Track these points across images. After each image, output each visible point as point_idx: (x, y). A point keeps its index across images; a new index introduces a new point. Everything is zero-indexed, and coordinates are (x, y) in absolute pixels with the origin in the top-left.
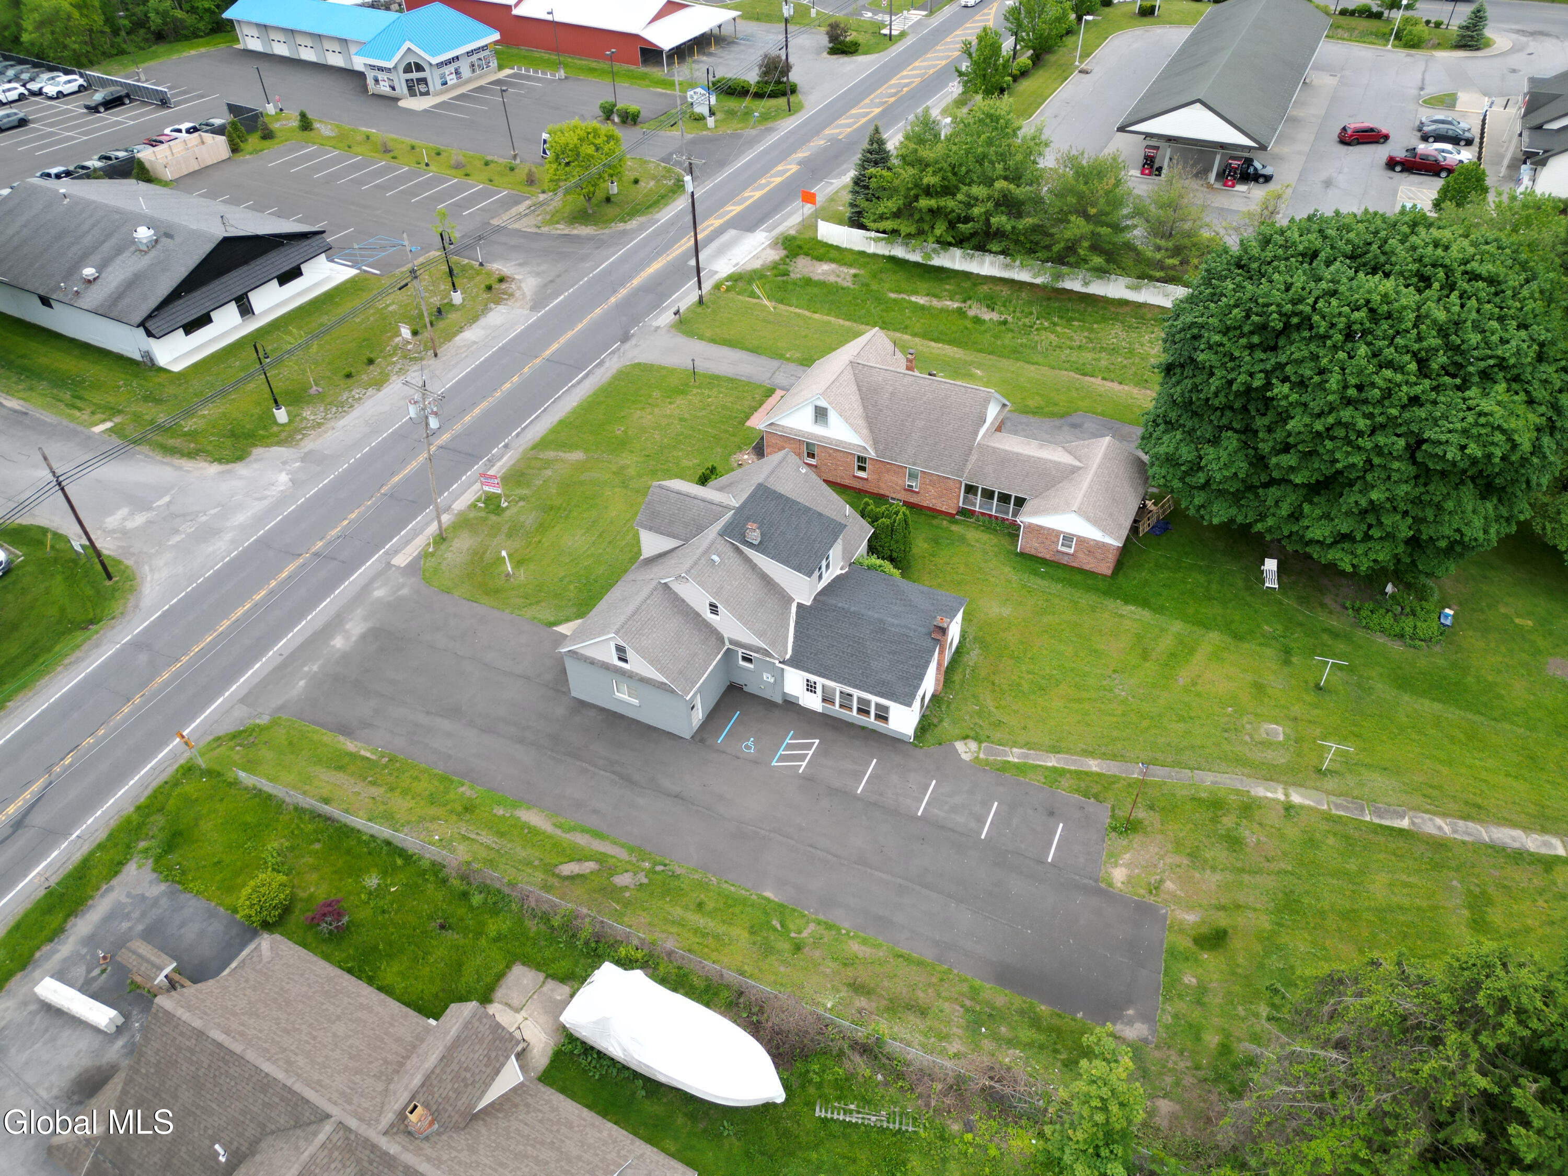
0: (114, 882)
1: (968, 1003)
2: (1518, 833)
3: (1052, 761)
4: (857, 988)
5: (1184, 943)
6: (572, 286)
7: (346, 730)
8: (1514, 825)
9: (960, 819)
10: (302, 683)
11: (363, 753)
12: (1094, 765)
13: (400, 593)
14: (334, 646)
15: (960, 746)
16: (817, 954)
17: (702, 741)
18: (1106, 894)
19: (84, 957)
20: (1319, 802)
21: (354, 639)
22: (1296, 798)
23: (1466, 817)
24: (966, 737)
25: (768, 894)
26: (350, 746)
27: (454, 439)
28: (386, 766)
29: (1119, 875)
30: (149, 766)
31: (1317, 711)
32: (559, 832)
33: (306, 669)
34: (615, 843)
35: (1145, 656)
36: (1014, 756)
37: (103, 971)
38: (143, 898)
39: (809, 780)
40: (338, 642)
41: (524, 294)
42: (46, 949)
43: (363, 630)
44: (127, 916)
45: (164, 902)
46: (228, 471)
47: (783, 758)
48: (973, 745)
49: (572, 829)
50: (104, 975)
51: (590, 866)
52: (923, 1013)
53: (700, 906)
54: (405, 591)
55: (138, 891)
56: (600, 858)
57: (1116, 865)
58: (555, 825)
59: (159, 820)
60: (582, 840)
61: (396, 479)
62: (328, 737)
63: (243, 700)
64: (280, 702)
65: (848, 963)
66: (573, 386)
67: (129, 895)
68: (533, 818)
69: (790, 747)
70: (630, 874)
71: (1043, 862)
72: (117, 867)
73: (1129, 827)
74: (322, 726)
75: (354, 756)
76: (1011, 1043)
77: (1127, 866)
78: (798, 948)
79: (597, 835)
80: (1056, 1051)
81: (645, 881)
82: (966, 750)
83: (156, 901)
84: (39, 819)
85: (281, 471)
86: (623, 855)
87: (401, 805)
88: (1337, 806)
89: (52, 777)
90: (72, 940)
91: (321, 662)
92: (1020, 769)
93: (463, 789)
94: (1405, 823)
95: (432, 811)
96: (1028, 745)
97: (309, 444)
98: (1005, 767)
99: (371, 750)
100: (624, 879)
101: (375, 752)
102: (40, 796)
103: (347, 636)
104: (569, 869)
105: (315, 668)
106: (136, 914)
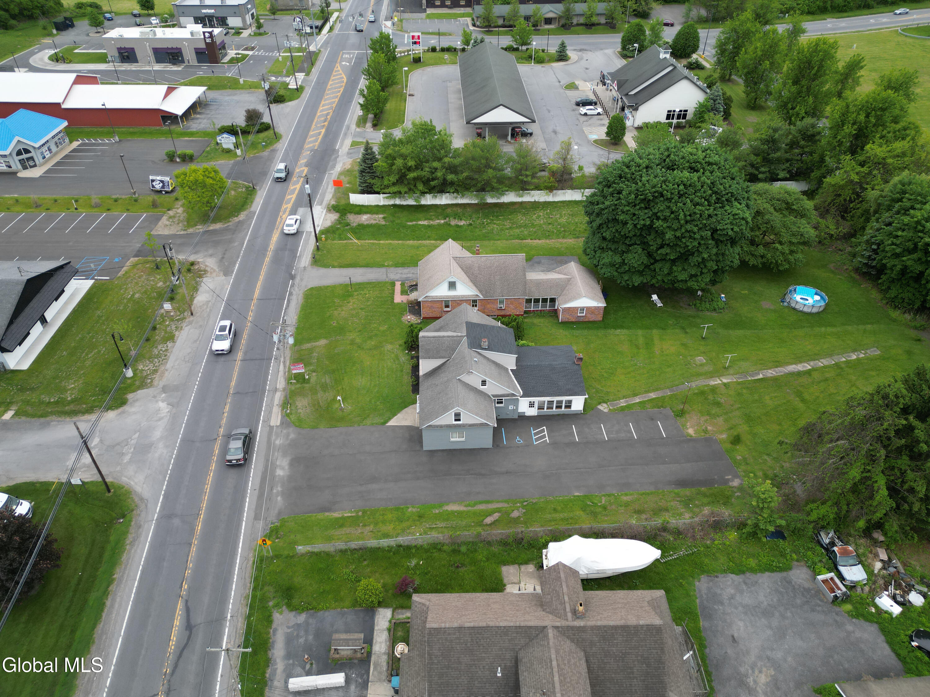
0: (274, 626)
1: (678, 499)
2: (794, 366)
3: (637, 400)
4: (638, 512)
5: (729, 446)
6: (238, 257)
7: (326, 509)
8: (792, 364)
9: (623, 435)
10: (279, 498)
11: (346, 515)
12: (653, 395)
13: (290, 437)
14: (279, 475)
15: (600, 407)
16: (614, 507)
17: (498, 446)
18: (691, 440)
19: (293, 664)
20: (732, 379)
21: (287, 467)
22: (725, 381)
23: (777, 367)
24: (600, 404)
25: (577, 494)
26: (336, 515)
27: (245, 353)
28: (363, 516)
29: (691, 431)
30: (237, 569)
31: (709, 347)
32: (470, 508)
33: (275, 491)
34: (498, 502)
35: (638, 347)
36: (623, 403)
37: (312, 664)
38: (298, 625)
39: (554, 444)
40: (280, 472)
41: (212, 268)
42: (269, 671)
43: (288, 462)
44: (298, 636)
45: (311, 621)
46: (123, 412)
47: (537, 440)
48: (605, 405)
49: (475, 505)
50: (314, 666)
51: (496, 516)
52: (667, 510)
53: (555, 510)
54: (292, 436)
55: (291, 624)
56: (498, 510)
57: (687, 429)
58: (465, 506)
59: (269, 590)
60: (482, 507)
61: (233, 383)
62: (320, 516)
63: (257, 517)
64: (276, 511)
65: (627, 505)
66: (286, 309)
67: (288, 627)
68: (453, 507)
69: (536, 434)
70: (515, 512)
71: (663, 438)
72: (269, 620)
73: (681, 414)
74: (310, 512)
75: (343, 518)
76: (703, 505)
77: (691, 427)
78: (605, 508)
79: (488, 502)
80: (718, 501)
81: (524, 511)
82: (604, 408)
83: (307, 623)
84: (199, 618)
85: (157, 401)
86: (506, 505)
87: (389, 528)
88: (739, 378)
89: (185, 597)
90: (278, 660)
91: (279, 485)
92: (628, 407)
93: (410, 510)
94: (761, 376)
95: (405, 524)
96: (624, 397)
97: (160, 382)
98: (622, 409)
99: (349, 512)
100: (515, 514)
101: (352, 512)
102: (188, 610)
103: (283, 468)
104: (489, 520)
105: (279, 489)
106: (302, 633)
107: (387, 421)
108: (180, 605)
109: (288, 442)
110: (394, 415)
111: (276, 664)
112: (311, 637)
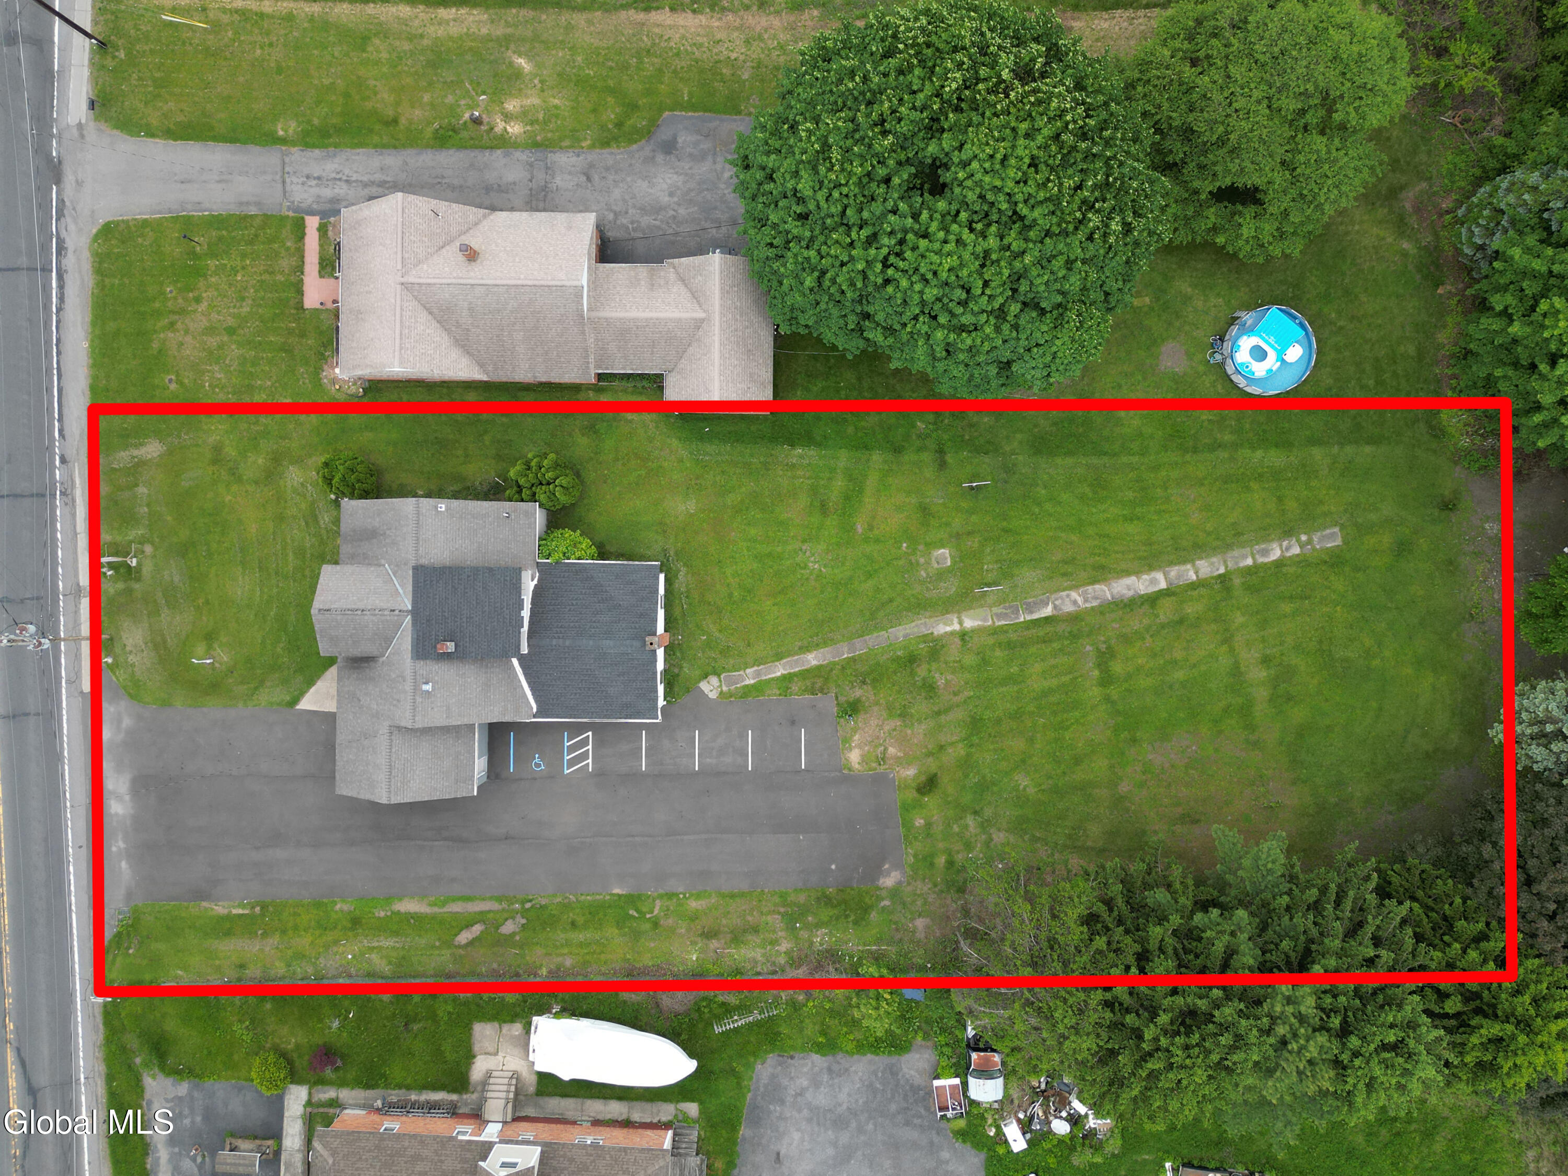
0: (147, 1096)
1: (782, 910)
2: (1131, 580)
3: (779, 670)
4: (709, 934)
5: (911, 795)
7: (200, 895)
8: (1127, 573)
9: (728, 759)
10: (124, 864)
11: (235, 911)
12: (812, 659)
13: (124, 725)
14: (117, 814)
15: (704, 686)
16: (670, 921)
17: (497, 776)
18: (848, 778)
19: (180, 1154)
20: (985, 620)
21: (127, 798)
22: (969, 623)
23: (1094, 581)
24: (705, 676)
25: (617, 891)
26: (220, 909)
28: (263, 915)
29: (854, 757)
30: (78, 1000)
31: (974, 518)
32: (436, 910)
33: (114, 849)
34: (484, 899)
35: (824, 509)
36: (749, 677)
37: (204, 1156)
38: (179, 1098)
39: (600, 774)
42: (149, 1160)
43: (130, 783)
44: (181, 1116)
45: (196, 1094)
47: (571, 763)
48: (714, 680)
49: (444, 903)
50: (207, 1159)
51: (477, 929)
52: (756, 930)
53: (573, 924)
54: (127, 722)
55: (170, 1096)
56: (480, 917)
57: (850, 749)
58: (430, 905)
59: (132, 1041)
60: (457, 907)
62: (195, 908)
64: (123, 892)
65: (694, 918)
67: (167, 1100)
68: (409, 906)
69: (572, 749)
70: (509, 922)
71: (799, 771)
72: (138, 1087)
73: (852, 709)
74: (178, 899)
75: (229, 918)
76: (818, 925)
77: (859, 746)
78: (656, 924)
79: (468, 899)
80: (847, 917)
81: (524, 921)
82: (710, 688)
83: (191, 1096)
86: (496, 906)
87: (303, 942)
88: (999, 616)
89: (14, 1044)
90: (159, 1146)
91: (120, 836)
92: (758, 688)
93: (338, 907)
94: (1048, 611)
95: (329, 937)
96: (757, 659)
98: (745, 693)
99: (239, 906)
100: (508, 928)
101: (243, 907)
102: (22, 1063)
103: (119, 798)
104: (464, 937)
105: (121, 844)
106: (186, 1111)
107: (296, 700)
108: (10, 1056)
109: (121, 736)
110: (311, 683)
111: (158, 1151)
112: (198, 1119)
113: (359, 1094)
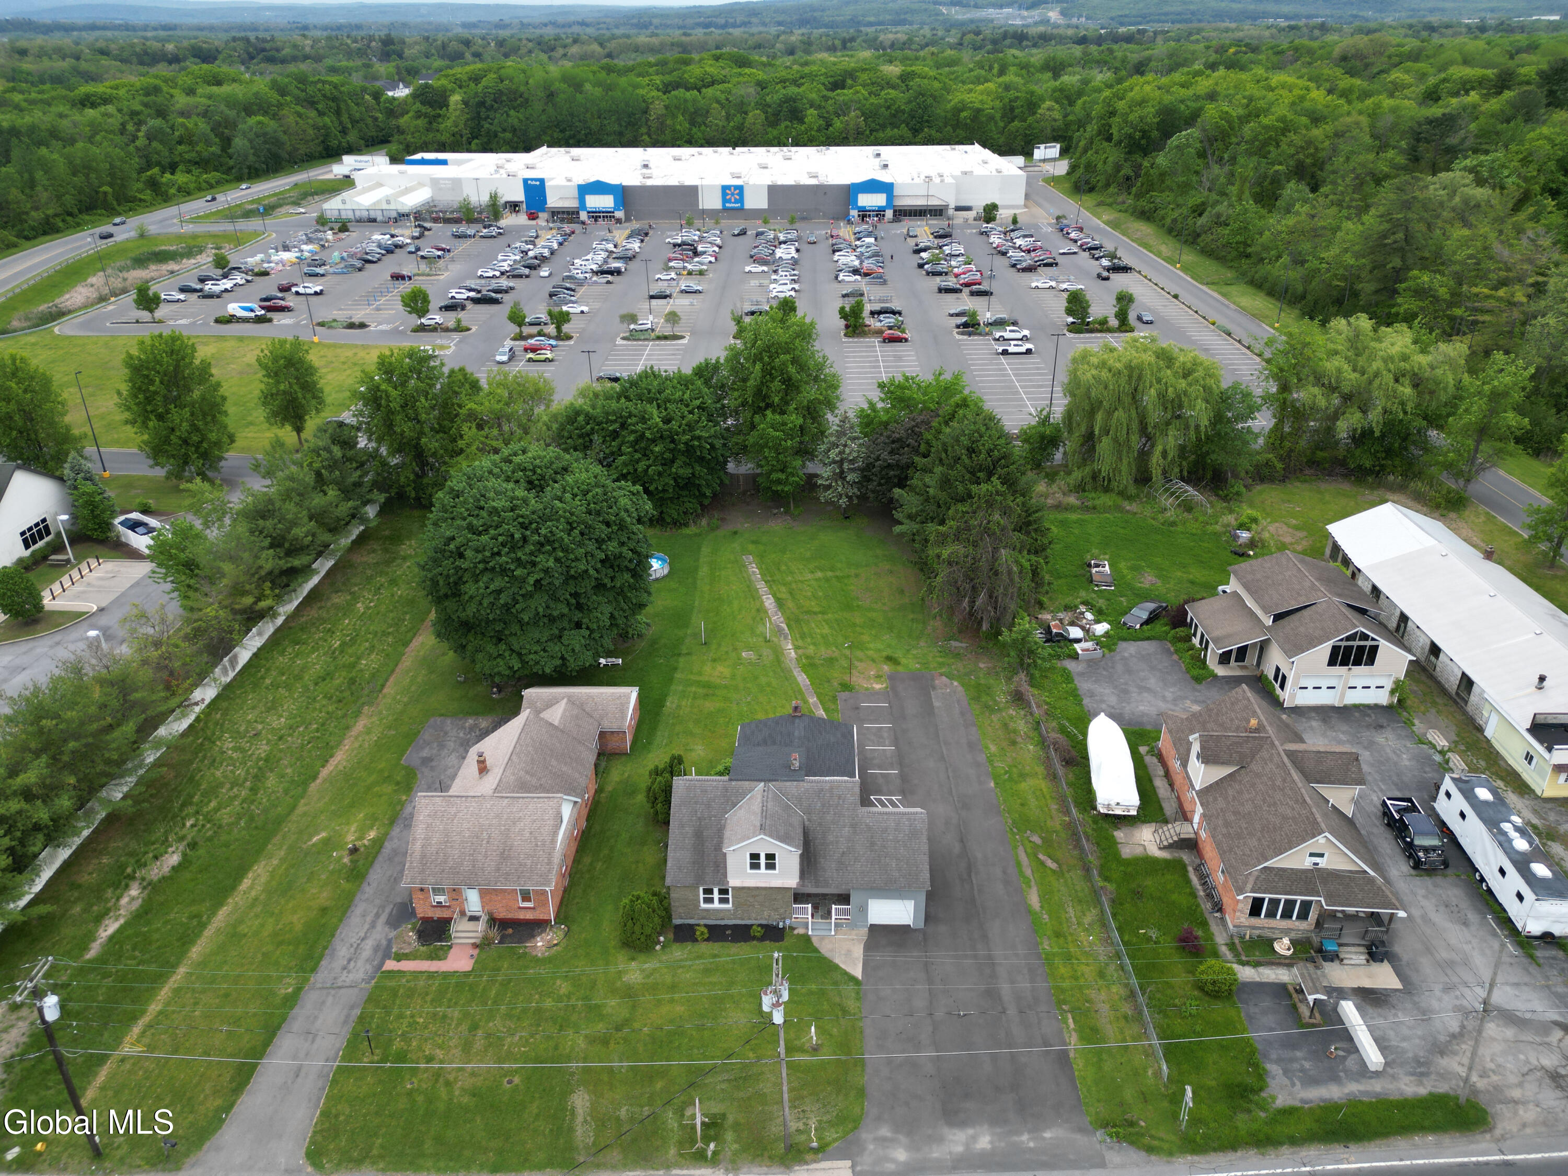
0: (1298, 1104)
1: (988, 714)
2: (766, 604)
5: (900, 667)
7: (1063, 1058)
8: (762, 604)
9: (885, 735)
10: (1047, 1135)
11: (1072, 1026)
12: (812, 700)
13: (889, 1134)
14: (991, 1142)
16: (1007, 759)
18: (892, 688)
20: (788, 642)
21: (970, 1131)
22: (790, 647)
23: (767, 612)
25: (991, 785)
26: (1074, 1043)
28: (1070, 1003)
29: (878, 686)
32: (1032, 883)
33: (1031, 1144)
34: (1016, 855)
37: (1335, 1049)
38: (1286, 1072)
40: (984, 1142)
43: (956, 1131)
44: (1302, 1070)
45: (1274, 1056)
49: (1025, 877)
51: (1041, 857)
52: (1004, 724)
54: (885, 1132)
55: (1286, 1081)
56: (1032, 855)
57: (873, 688)
58: (1029, 888)
60: (1027, 871)
62: (1079, 1063)
64: (1078, 1136)
65: (1003, 749)
67: (1293, 1085)
68: (1034, 899)
70: (1031, 839)
71: (890, 707)
72: (1289, 1112)
73: (847, 687)
74: (1072, 1080)
75: (1080, 1030)
77: (871, 684)
79: (1018, 864)
81: (1028, 832)
83: (1279, 1061)
86: (1019, 848)
87: (1087, 971)
88: (786, 638)
90: (1346, 1093)
91: (1016, 1138)
93: (1046, 947)
94: (783, 625)
95: (1076, 953)
99: (1066, 1023)
100: (1036, 839)
101: (1065, 1021)
103: (974, 1138)
104: (1051, 865)
105: (1025, 1137)
106: (1296, 1066)
107: (853, 979)
109: (901, 1138)
110: (835, 967)
111: (1352, 1093)
112: (1299, 1054)
113: (1215, 928)
